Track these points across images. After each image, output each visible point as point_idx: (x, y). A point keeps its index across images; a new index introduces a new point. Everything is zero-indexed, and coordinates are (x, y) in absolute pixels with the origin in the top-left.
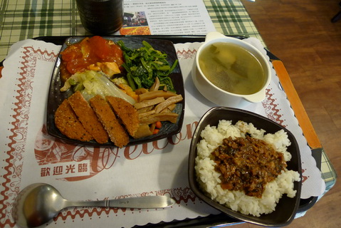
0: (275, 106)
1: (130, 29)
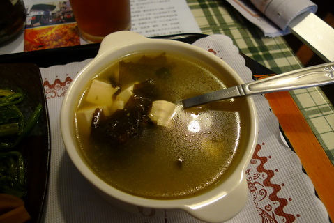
0: (277, 188)
1: (44, 30)
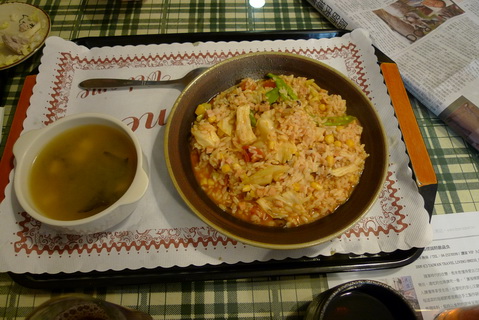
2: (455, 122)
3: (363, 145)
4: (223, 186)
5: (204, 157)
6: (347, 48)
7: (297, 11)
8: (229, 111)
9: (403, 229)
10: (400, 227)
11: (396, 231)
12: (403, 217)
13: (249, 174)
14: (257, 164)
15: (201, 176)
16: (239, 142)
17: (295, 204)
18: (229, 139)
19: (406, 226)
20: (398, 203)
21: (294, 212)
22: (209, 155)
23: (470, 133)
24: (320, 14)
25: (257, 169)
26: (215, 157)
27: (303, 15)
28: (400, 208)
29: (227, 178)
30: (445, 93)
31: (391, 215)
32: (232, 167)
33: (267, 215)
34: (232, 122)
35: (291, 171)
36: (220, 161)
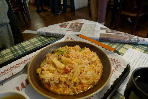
2: (104, 39)
3: (93, 52)
4: (66, 87)
5: (52, 82)
6: (67, 39)
7: (47, 39)
8: (49, 65)
9: (120, 63)
10: (119, 64)
11: (119, 65)
12: (117, 61)
13: (72, 76)
14: (72, 71)
15: (55, 90)
16: (60, 69)
17: (92, 74)
18: (56, 71)
19: (120, 62)
20: (112, 59)
21: (94, 78)
22: (53, 80)
23: (109, 39)
24: (53, 37)
25: (73, 73)
26: (56, 79)
27: (49, 39)
28: (114, 60)
29: (65, 83)
30: (96, 35)
31: (114, 63)
32: (65, 78)
33: (88, 84)
34: (53, 66)
35: (83, 66)
36: (59, 79)
